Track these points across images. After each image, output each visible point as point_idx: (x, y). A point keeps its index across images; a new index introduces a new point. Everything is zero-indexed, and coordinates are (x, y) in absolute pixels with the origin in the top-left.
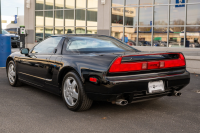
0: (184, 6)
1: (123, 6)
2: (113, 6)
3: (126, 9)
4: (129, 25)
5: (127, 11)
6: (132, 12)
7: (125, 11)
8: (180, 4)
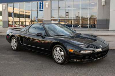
0: (43, 10)
1: (24, 10)
2: (20, 10)
3: (26, 11)
4: (28, 18)
5: (27, 12)
6: (29, 13)
7: (25, 12)
8: (41, 10)
